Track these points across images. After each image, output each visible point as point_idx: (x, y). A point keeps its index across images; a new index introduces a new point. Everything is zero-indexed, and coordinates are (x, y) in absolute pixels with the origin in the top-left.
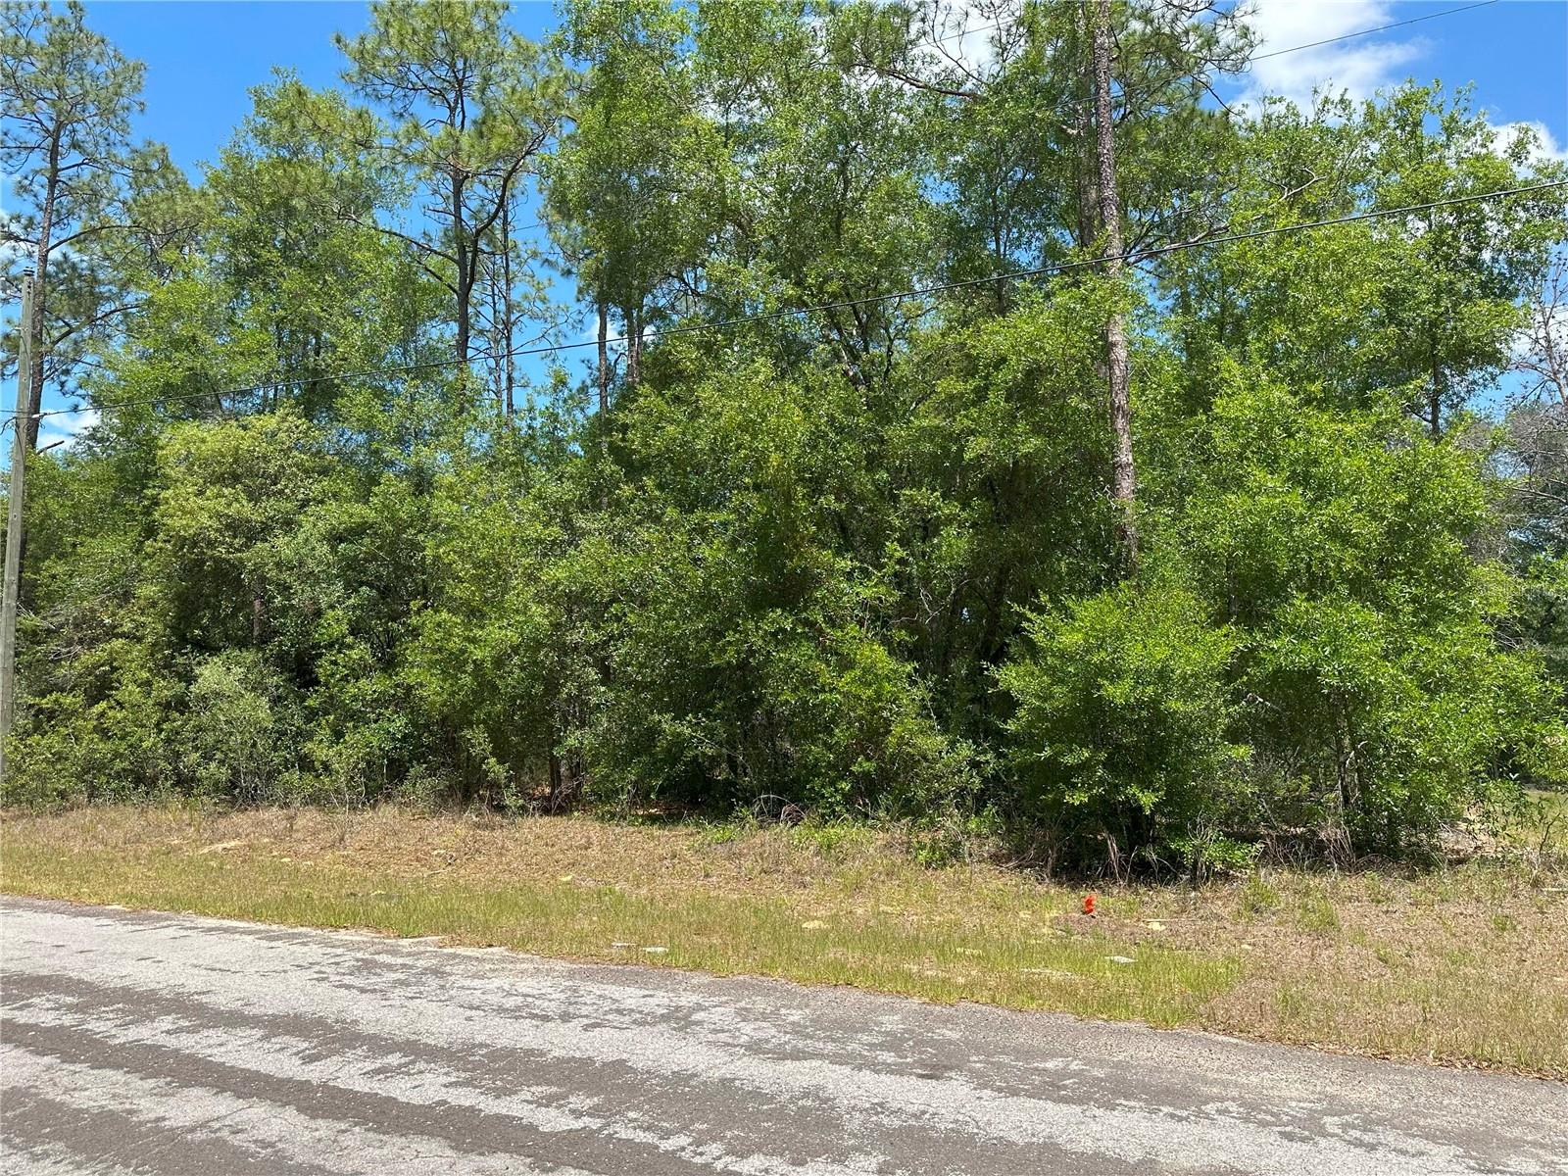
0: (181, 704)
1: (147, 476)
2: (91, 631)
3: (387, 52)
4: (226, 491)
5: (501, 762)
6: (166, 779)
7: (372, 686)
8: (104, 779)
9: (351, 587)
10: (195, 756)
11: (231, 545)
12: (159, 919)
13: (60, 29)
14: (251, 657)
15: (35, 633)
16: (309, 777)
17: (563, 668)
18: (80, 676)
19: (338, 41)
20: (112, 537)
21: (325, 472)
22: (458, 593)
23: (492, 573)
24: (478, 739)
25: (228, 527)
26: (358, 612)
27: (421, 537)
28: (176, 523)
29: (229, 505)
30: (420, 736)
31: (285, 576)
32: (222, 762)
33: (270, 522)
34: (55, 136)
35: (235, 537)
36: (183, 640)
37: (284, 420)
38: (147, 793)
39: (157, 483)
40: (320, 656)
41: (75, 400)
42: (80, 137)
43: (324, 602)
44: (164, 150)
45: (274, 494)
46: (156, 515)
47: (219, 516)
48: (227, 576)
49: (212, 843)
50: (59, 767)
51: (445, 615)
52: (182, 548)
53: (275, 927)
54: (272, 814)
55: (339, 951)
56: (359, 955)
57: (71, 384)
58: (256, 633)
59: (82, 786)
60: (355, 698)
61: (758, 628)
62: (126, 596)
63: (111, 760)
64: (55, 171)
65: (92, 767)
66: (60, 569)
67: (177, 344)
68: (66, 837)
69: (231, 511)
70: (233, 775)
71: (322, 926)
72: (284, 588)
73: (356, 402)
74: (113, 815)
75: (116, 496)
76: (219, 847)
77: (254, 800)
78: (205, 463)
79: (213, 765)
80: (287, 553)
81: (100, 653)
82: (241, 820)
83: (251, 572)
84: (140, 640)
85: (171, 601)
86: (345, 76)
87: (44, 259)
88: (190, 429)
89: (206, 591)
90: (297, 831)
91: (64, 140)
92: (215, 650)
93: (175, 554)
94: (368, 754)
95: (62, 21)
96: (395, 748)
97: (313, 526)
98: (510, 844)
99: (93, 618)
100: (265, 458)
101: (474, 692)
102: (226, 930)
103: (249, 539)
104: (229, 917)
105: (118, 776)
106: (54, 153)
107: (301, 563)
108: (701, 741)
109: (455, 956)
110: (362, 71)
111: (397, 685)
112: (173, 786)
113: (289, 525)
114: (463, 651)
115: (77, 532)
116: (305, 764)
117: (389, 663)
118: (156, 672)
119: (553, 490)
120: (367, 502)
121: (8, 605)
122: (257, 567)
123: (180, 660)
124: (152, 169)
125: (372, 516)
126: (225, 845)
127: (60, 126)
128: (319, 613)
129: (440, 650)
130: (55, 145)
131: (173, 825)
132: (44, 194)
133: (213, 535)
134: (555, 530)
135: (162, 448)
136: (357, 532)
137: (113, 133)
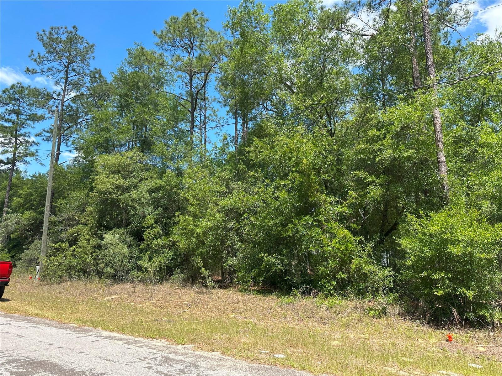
0: (99, 247)
1: (91, 171)
2: (72, 222)
3: (169, 35)
4: (116, 176)
5: (206, 270)
6: (94, 272)
7: (162, 241)
8: (74, 272)
9: (156, 207)
10: (103, 265)
11: (117, 194)
12: (88, 331)
13: (70, 35)
14: (122, 231)
15: (55, 223)
16: (140, 273)
17: (227, 236)
18: (68, 237)
19: (154, 33)
20: (79, 192)
21: (147, 170)
22: (191, 210)
23: (202, 203)
24: (198, 261)
25: (116, 188)
26: (158, 216)
27: (179, 191)
28: (99, 186)
29: (117, 181)
30: (177, 259)
31: (134, 204)
32: (112, 267)
33: (129, 186)
34: (67, 67)
35: (118, 191)
36: (101, 225)
37: (135, 153)
38: (87, 277)
39: (94, 174)
40: (145, 231)
41: (70, 148)
42: (75, 67)
43: (147, 212)
44: (100, 71)
45: (131, 177)
46: (94, 184)
47: (113, 184)
48: (115, 204)
49: (108, 296)
50: (60, 267)
51: (187, 217)
52: (101, 195)
53: (130, 337)
54: (127, 286)
55: (155, 351)
56: (163, 354)
57: (70, 144)
58: (123, 223)
59: (67, 274)
60: (156, 245)
61: (299, 223)
62: (84, 211)
63: (76, 266)
64: (67, 78)
65: (70, 268)
66: (63, 202)
67: (102, 130)
68: (61, 292)
69: (117, 183)
70: (115, 272)
71: (147, 337)
72: (134, 208)
73: (158, 147)
74: (76, 284)
75: (82, 178)
76: (110, 298)
77: (122, 280)
78: (109, 167)
79: (109, 268)
80: (135, 196)
81: (74, 229)
82: (117, 287)
83: (123, 203)
84: (87, 225)
85: (97, 212)
86: (157, 44)
87: (63, 105)
88: (105, 156)
89: (108, 209)
90: (136, 292)
91: (70, 69)
92: (111, 229)
93: (99, 197)
94: (160, 265)
95: (71, 32)
96: (169, 263)
97: (144, 187)
98: (210, 300)
99: (73, 218)
100: (129, 165)
101: (196, 244)
102: (112, 338)
103: (123, 192)
104: (113, 331)
105: (78, 271)
106: (67, 72)
107: (140, 200)
108: (278, 264)
109: (200, 356)
110: (161, 41)
111: (170, 241)
112: (96, 275)
113: (136, 187)
114: (193, 230)
115: (69, 190)
116: (139, 268)
117: (167, 234)
118: (92, 236)
119: (223, 174)
120: (161, 179)
121: (46, 213)
122: (125, 201)
123: (100, 232)
124: (96, 76)
125: (163, 183)
126: (112, 297)
127: (69, 64)
128: (145, 217)
129: (185, 229)
130: (67, 70)
131: (95, 289)
132: (63, 85)
133: (111, 190)
134: (224, 188)
135: (96, 163)
136: (158, 189)
137: (85, 66)
